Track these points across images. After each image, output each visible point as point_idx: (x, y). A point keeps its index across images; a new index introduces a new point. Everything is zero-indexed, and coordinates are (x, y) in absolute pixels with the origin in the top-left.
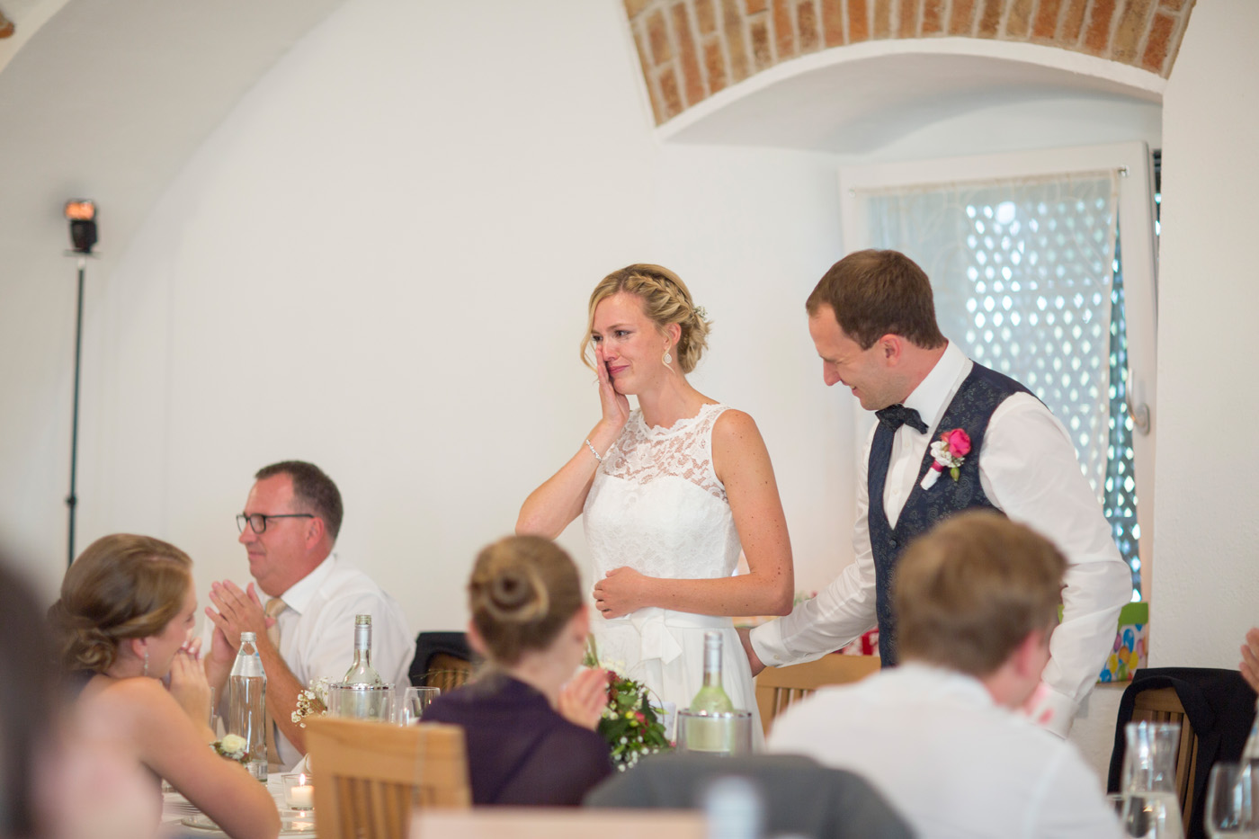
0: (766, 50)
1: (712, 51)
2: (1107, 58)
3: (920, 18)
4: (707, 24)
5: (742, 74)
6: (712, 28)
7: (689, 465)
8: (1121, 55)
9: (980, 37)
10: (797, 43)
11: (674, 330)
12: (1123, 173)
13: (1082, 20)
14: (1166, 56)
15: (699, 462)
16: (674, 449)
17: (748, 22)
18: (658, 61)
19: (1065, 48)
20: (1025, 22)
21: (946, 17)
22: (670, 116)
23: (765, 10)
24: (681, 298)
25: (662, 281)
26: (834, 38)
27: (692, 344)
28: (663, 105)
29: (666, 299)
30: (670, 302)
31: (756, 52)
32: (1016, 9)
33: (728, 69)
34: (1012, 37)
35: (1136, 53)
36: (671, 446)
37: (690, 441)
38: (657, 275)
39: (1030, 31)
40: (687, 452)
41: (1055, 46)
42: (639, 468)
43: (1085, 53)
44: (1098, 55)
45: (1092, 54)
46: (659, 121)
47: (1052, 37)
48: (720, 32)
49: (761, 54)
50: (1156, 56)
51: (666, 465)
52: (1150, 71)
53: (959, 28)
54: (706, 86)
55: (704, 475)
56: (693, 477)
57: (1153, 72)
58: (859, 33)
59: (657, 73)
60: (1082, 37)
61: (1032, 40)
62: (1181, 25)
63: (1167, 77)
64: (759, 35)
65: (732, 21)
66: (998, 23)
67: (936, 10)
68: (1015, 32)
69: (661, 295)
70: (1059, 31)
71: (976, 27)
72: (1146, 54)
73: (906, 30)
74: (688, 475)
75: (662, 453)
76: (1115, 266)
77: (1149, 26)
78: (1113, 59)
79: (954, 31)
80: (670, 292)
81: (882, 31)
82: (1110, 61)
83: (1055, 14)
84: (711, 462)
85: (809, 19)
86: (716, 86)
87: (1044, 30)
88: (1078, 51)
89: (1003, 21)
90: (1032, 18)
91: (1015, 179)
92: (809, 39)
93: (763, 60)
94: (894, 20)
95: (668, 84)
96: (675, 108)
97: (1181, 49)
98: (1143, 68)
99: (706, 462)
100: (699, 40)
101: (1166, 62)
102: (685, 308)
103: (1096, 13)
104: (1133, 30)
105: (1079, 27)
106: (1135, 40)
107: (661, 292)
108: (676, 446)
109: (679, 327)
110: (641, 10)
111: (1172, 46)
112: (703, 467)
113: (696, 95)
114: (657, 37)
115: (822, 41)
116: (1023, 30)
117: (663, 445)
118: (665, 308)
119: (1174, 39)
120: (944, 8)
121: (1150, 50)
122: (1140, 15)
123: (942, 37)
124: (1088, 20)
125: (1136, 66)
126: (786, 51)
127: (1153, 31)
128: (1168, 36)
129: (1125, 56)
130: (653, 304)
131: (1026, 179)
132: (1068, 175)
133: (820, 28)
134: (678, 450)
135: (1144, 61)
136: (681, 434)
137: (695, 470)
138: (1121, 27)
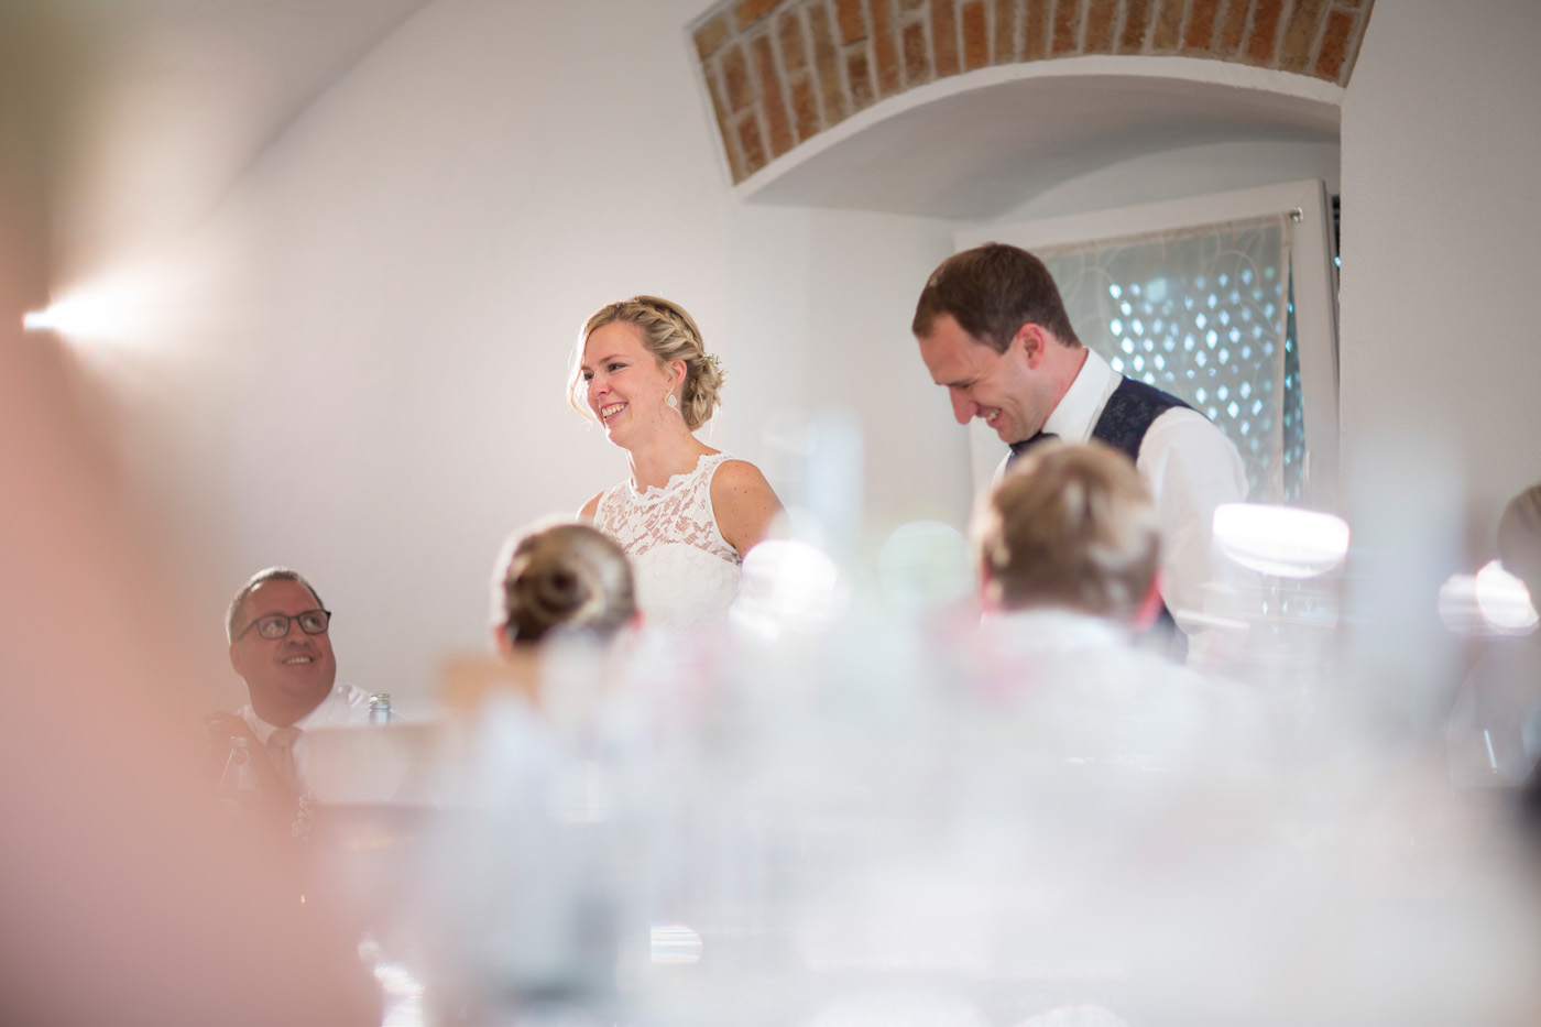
0: (866, 85)
1: (802, 90)
2: (1274, 68)
3: (1050, 36)
4: (795, 57)
5: (838, 116)
6: (801, 63)
7: (691, 530)
8: (1290, 63)
9: (1122, 53)
10: (903, 76)
11: (679, 368)
12: (1296, 218)
13: (1243, 25)
14: (1344, 60)
15: (702, 525)
16: (669, 511)
17: (843, 54)
18: (736, 107)
19: (1223, 60)
20: (1176, 32)
21: (1081, 33)
22: (751, 171)
23: (865, 38)
24: (689, 334)
25: (667, 314)
26: (948, 66)
27: (700, 392)
28: (742, 158)
29: (671, 331)
30: (674, 335)
31: (854, 89)
32: (1164, 16)
33: (821, 110)
34: (1160, 51)
35: (1308, 59)
36: (666, 508)
37: (687, 500)
38: (661, 306)
39: (1182, 42)
40: (686, 513)
41: (1212, 58)
42: (632, 541)
43: (1247, 64)
44: (1263, 65)
45: (1256, 64)
46: (738, 177)
47: (1207, 48)
48: (812, 68)
49: (860, 90)
50: (1333, 62)
51: (662, 531)
52: (1325, 79)
53: (1097, 45)
54: (795, 133)
55: (709, 539)
56: (697, 541)
57: (1329, 81)
58: (977, 59)
59: (734, 121)
60: (1244, 45)
61: (1184, 53)
62: (1362, 22)
63: (1345, 85)
64: (858, 68)
65: (825, 53)
66: (1143, 35)
67: (1069, 24)
68: (1163, 45)
69: (664, 326)
70: (1216, 40)
71: (1116, 43)
72: (1320, 60)
73: (1033, 51)
74: (690, 540)
75: (656, 517)
76: (1288, 346)
77: (1323, 27)
78: (1280, 69)
79: (1091, 48)
80: (677, 325)
81: (1005, 55)
82: (1277, 72)
83: (1211, 20)
84: (715, 523)
85: (917, 45)
86: (806, 132)
87: (1199, 41)
88: (1239, 62)
89: (1150, 32)
90: (1183, 27)
91: (1167, 233)
92: (918, 70)
93: (864, 98)
94: (1018, 40)
95: (748, 134)
96: (758, 161)
97: (1361, 51)
98: (1316, 77)
99: (710, 524)
100: (786, 79)
101: (1343, 69)
102: (693, 346)
103: (1259, 16)
104: (1304, 32)
105: (1239, 32)
106: (1307, 45)
107: (663, 322)
108: (672, 508)
109: (684, 364)
110: (716, 48)
111: (1350, 48)
112: (707, 530)
113: (782, 145)
114: (735, 78)
115: (933, 71)
116: (1173, 41)
117: (657, 509)
118: (667, 340)
119: (1353, 39)
120: (1078, 22)
121: (1324, 55)
122: (1313, 15)
123: (1076, 56)
124: (1250, 25)
125: (1308, 75)
126: (890, 85)
127: (1329, 32)
128: (1346, 37)
129: (1295, 64)
130: (654, 335)
131: (1181, 231)
132: (1229, 224)
133: (930, 54)
134: (674, 513)
135: (1318, 68)
136: (676, 492)
137: (698, 534)
138: (1289, 30)
